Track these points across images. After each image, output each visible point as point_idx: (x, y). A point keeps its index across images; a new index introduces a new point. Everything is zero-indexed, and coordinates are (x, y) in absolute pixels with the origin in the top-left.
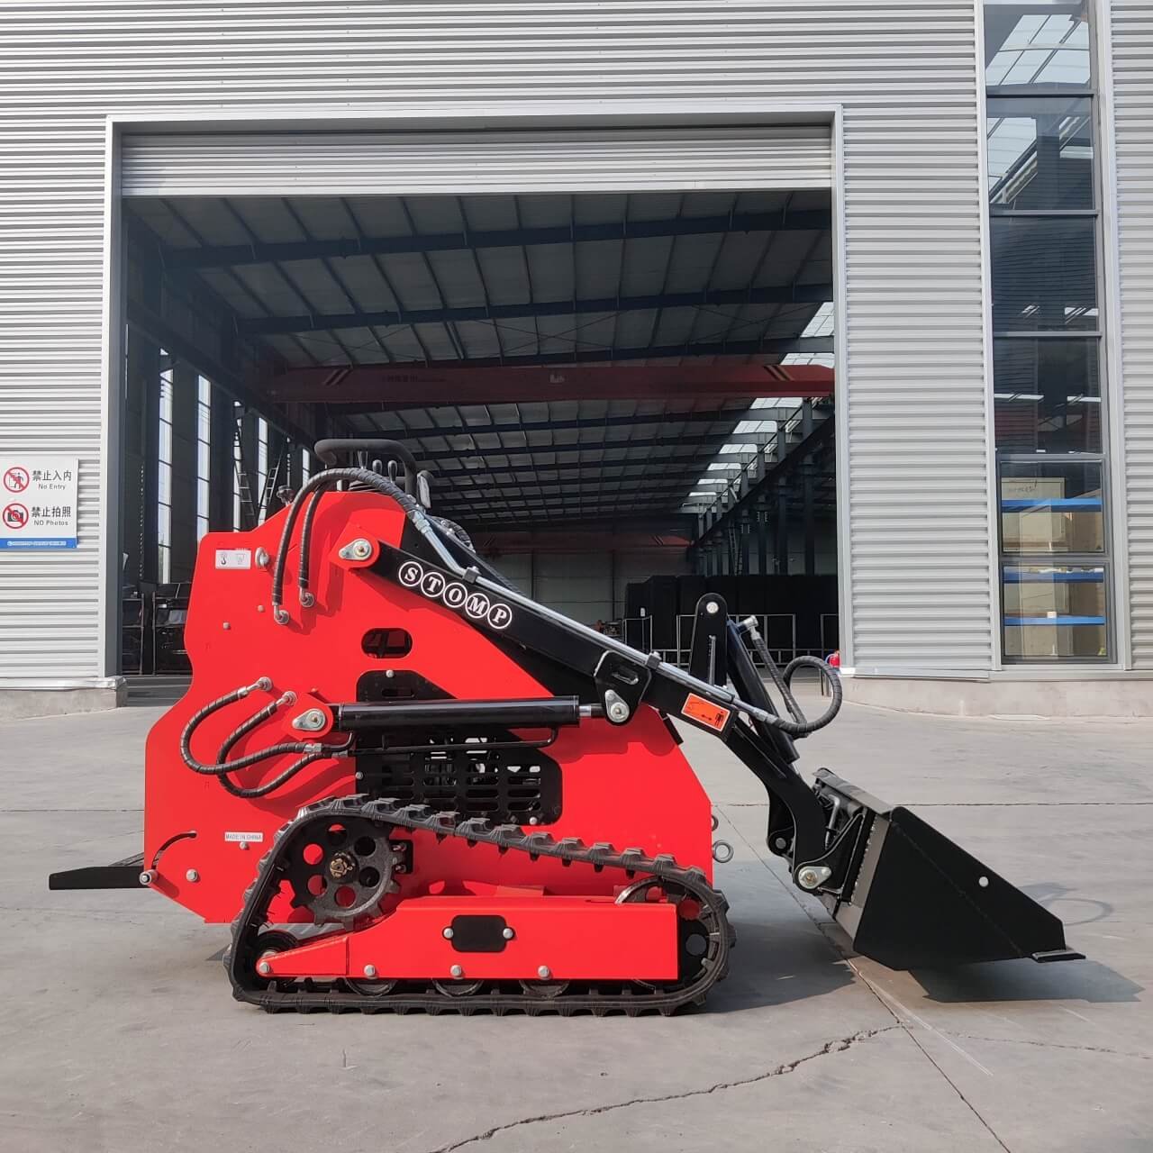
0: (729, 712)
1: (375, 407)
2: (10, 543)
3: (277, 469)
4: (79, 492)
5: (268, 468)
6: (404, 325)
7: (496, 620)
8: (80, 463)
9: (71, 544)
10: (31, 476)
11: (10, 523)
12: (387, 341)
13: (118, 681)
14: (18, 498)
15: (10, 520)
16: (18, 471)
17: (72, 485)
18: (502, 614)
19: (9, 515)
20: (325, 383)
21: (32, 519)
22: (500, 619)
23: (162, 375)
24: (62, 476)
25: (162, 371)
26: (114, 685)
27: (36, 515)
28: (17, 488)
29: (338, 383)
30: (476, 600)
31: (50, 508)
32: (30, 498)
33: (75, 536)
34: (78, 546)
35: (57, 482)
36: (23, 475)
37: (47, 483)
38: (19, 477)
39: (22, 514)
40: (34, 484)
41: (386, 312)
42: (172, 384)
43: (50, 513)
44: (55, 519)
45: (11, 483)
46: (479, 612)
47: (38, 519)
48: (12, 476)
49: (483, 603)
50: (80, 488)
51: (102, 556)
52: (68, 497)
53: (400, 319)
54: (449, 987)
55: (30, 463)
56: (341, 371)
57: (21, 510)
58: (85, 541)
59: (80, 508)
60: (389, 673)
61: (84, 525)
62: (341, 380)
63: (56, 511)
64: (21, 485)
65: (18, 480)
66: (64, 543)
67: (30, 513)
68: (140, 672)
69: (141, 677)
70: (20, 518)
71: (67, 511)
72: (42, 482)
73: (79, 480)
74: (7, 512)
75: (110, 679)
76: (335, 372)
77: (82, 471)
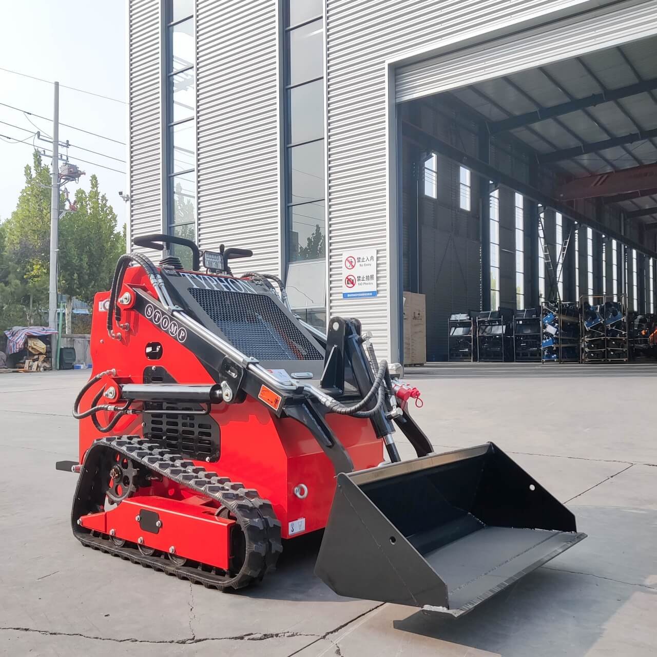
0: (281, 397)
1: (635, 195)
2: (349, 295)
3: (568, 240)
4: (377, 267)
5: (563, 240)
6: (643, 141)
7: (180, 337)
8: (378, 252)
9: (374, 294)
10: (357, 261)
11: (348, 285)
12: (635, 152)
13: (396, 366)
14: (352, 272)
15: (348, 284)
16: (351, 258)
17: (374, 263)
18: (183, 334)
19: (348, 281)
20: (593, 185)
21: (357, 282)
22: (182, 336)
23: (491, 194)
24: (369, 259)
25: (491, 192)
26: (394, 368)
27: (359, 280)
28: (351, 267)
29: (601, 184)
30: (173, 325)
31: (365, 277)
32: (356, 272)
33: (376, 290)
34: (378, 295)
35: (368, 262)
36: (353, 260)
37: (363, 263)
38: (352, 261)
39: (353, 280)
40: (358, 264)
41: (631, 134)
42: (498, 199)
43: (365, 279)
44: (367, 282)
45: (348, 264)
46: (174, 333)
47: (360, 282)
48: (348, 261)
49: (176, 327)
50: (378, 265)
51: (388, 300)
52: (372, 270)
53: (640, 137)
54: (144, 549)
55: (356, 253)
56: (602, 177)
57: (353, 278)
58: (381, 292)
59: (378, 275)
60: (153, 368)
61: (380, 284)
62: (604, 181)
63: (368, 277)
64: (352, 266)
65: (351, 263)
66: (371, 294)
67: (357, 279)
68: (472, 360)
69: (472, 363)
70: (352, 283)
71: (372, 277)
72: (361, 263)
73: (377, 260)
74: (347, 279)
75: (393, 365)
76: (600, 176)
77: (378, 255)
